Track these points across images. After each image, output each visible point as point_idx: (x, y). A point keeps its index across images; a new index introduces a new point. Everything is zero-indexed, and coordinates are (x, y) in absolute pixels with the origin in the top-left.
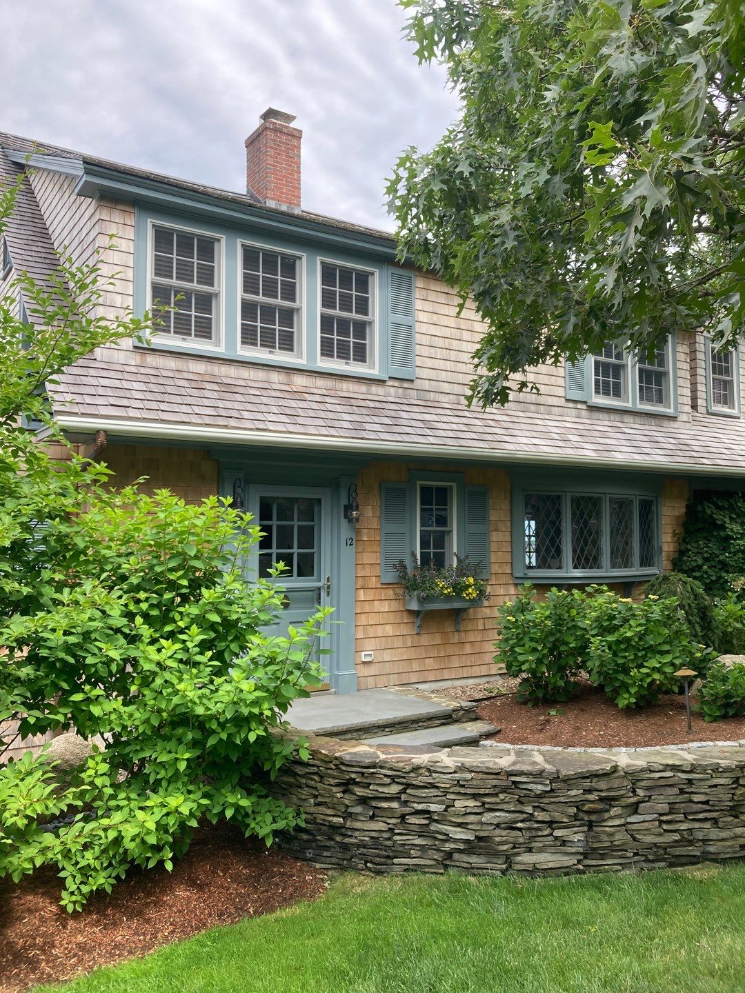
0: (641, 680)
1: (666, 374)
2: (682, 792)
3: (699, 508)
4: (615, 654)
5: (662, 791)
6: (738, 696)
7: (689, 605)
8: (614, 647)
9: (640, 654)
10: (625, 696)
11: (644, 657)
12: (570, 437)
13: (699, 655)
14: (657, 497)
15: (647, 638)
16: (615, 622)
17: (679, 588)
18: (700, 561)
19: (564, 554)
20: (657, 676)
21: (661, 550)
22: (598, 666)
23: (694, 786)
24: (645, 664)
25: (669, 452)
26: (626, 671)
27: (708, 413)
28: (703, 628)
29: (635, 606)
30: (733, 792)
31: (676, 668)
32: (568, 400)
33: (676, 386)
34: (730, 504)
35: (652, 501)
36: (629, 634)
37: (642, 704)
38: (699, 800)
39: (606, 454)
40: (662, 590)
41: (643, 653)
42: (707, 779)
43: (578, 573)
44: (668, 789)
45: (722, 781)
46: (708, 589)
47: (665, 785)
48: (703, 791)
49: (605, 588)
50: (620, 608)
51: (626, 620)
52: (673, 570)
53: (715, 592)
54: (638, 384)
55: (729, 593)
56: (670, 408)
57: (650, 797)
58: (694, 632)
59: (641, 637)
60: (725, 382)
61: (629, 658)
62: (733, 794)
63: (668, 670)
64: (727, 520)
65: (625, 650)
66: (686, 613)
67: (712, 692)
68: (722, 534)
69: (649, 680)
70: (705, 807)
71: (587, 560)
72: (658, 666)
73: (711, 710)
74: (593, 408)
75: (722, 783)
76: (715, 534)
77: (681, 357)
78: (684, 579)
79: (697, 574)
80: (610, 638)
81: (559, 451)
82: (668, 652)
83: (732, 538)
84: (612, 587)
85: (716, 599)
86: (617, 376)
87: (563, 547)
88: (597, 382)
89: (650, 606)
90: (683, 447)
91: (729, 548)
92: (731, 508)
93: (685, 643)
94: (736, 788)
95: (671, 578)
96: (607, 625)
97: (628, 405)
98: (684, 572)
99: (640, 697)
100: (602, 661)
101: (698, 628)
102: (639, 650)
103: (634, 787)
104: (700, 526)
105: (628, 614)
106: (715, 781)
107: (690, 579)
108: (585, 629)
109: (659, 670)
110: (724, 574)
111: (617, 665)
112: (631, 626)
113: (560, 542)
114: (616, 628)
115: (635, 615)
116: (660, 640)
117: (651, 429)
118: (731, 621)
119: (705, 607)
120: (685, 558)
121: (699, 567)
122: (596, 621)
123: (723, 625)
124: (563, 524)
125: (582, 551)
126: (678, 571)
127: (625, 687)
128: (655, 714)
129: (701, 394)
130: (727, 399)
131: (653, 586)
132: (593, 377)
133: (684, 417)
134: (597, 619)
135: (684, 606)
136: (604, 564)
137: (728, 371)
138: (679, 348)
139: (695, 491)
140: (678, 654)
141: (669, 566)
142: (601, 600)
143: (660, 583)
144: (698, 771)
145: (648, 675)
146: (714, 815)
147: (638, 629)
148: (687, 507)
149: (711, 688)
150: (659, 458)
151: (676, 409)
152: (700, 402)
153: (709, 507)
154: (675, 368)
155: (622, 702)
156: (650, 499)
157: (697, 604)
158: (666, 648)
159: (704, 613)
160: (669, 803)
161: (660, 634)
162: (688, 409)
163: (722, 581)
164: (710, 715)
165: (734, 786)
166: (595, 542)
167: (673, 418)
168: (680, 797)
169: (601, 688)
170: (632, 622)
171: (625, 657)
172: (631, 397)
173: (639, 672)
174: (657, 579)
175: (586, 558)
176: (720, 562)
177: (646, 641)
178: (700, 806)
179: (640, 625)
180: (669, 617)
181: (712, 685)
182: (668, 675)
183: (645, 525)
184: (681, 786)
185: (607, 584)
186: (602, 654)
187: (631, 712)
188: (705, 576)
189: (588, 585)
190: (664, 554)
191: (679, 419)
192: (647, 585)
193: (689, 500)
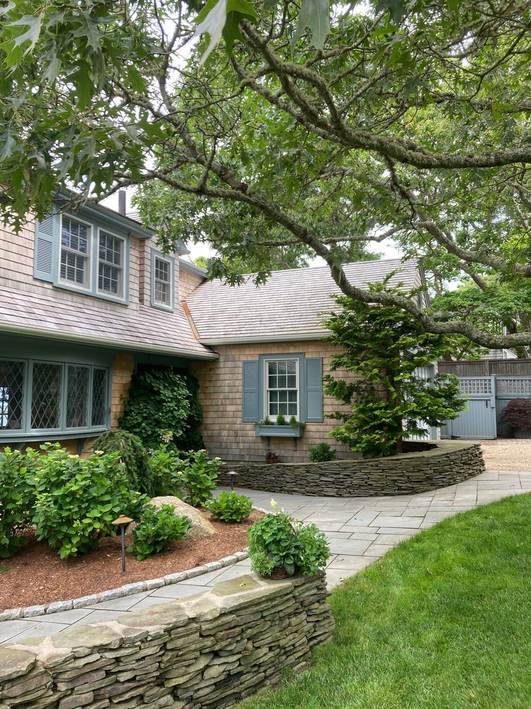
0: (83, 530)
1: (120, 270)
2: (108, 673)
3: (142, 378)
4: (61, 508)
5: (88, 678)
6: (165, 535)
7: (129, 457)
8: (60, 501)
9: (83, 506)
10: (67, 546)
11: (87, 508)
12: (35, 310)
13: (135, 501)
14: (109, 368)
15: (91, 490)
16: (62, 477)
17: (122, 443)
18: (140, 420)
19: (24, 415)
20: (97, 525)
21: (110, 411)
22: (43, 522)
23: (121, 664)
24: (88, 515)
25: (120, 332)
26: (69, 522)
27: (152, 306)
28: (139, 475)
29: (82, 461)
30: (160, 659)
31: (115, 515)
32: (35, 279)
33: (128, 281)
34: (165, 375)
35: (105, 371)
36: (74, 488)
37: (83, 551)
38: (126, 679)
39: (67, 328)
40: (108, 445)
41: (87, 504)
42: (137, 653)
43: (35, 432)
44: (94, 674)
45: (150, 651)
46: (145, 441)
47: (92, 671)
48: (130, 667)
49: (58, 445)
50: (68, 464)
51: (73, 475)
52: (118, 427)
53: (150, 444)
54: (98, 275)
55: (161, 445)
56: (122, 297)
57: (73, 689)
58: (132, 480)
59: (86, 489)
60: (164, 285)
61: (73, 511)
62: (160, 662)
63: (108, 518)
64: (161, 387)
65: (70, 503)
66: (127, 464)
67: (144, 533)
68: (158, 398)
69: (90, 529)
70: (131, 685)
71: (45, 420)
72: (99, 515)
73: (142, 549)
74: (58, 289)
75: (150, 653)
76: (152, 398)
77: (134, 259)
78: (126, 435)
79: (137, 430)
80: (57, 493)
81: (23, 321)
82: (108, 502)
83: (164, 401)
84: (64, 444)
85: (150, 449)
86: (80, 265)
87: (23, 409)
88: (63, 268)
89: (95, 460)
90: (130, 329)
91: (162, 409)
92: (165, 379)
93: (124, 492)
94: (163, 654)
95: (116, 434)
96: (54, 481)
97: (89, 291)
98: (128, 429)
99: (80, 546)
100: (47, 517)
101: (136, 476)
102: (83, 502)
103: (56, 681)
104: (142, 391)
105: (75, 469)
106: (143, 653)
107: (131, 435)
108: (34, 486)
109: (99, 520)
110: (157, 430)
111: (62, 518)
112: (77, 481)
113: (21, 404)
114: (63, 483)
115: (81, 470)
116: (102, 491)
117: (107, 312)
118: (161, 467)
119: (142, 458)
120: (129, 417)
121: (139, 424)
122: (45, 477)
123: (155, 471)
124: (25, 389)
125: (41, 412)
126: (122, 429)
127: (68, 538)
128: (95, 559)
129: (147, 292)
130: (164, 298)
131: (100, 441)
132: (60, 263)
133: (133, 306)
134: (46, 476)
135: (125, 458)
136: (60, 423)
137: (166, 277)
138: (132, 252)
139: (139, 365)
140: (117, 503)
141: (116, 424)
142: (52, 456)
143: (107, 438)
144: (127, 646)
145: (90, 525)
146: (140, 691)
147: (83, 483)
148: (133, 377)
149: (144, 530)
150: (112, 335)
151: (127, 298)
152: (145, 297)
153: (149, 377)
154: (128, 267)
155: (64, 553)
156: (103, 369)
157: (136, 456)
158: (107, 498)
159: (141, 463)
160: (93, 691)
161: (103, 485)
162: (137, 300)
163: (156, 434)
164: (141, 554)
165: (162, 652)
166: (53, 404)
167: (125, 306)
168: (106, 680)
169: (45, 541)
170: (78, 477)
171: (70, 510)
172: (91, 285)
173: (81, 523)
174: (104, 435)
175: (44, 418)
176: (155, 420)
177: (90, 494)
178: (127, 685)
179: (85, 479)
180: (111, 470)
181: (144, 527)
182: (108, 523)
183: (98, 390)
184: (108, 668)
185: (60, 441)
186: (47, 509)
187: (72, 560)
188: (143, 431)
189: (42, 443)
190: (112, 414)
191: (129, 307)
192: (96, 441)
193: (134, 371)
